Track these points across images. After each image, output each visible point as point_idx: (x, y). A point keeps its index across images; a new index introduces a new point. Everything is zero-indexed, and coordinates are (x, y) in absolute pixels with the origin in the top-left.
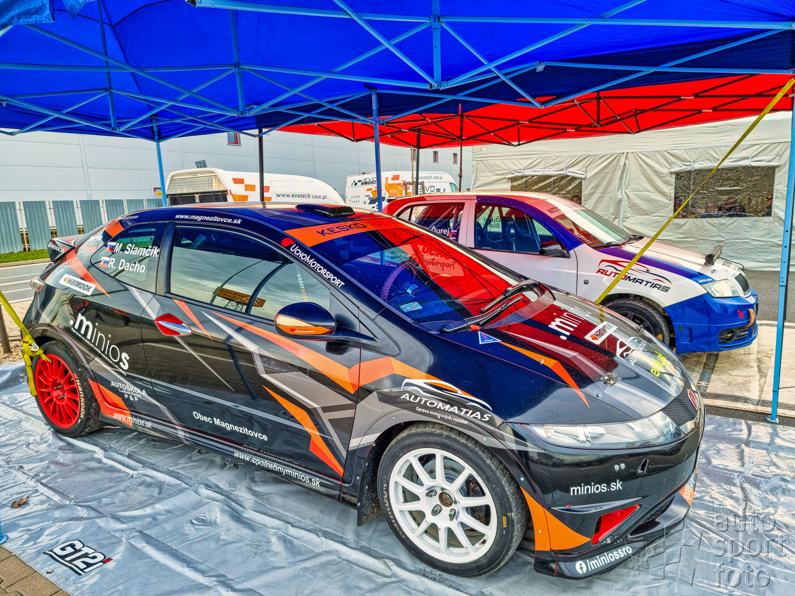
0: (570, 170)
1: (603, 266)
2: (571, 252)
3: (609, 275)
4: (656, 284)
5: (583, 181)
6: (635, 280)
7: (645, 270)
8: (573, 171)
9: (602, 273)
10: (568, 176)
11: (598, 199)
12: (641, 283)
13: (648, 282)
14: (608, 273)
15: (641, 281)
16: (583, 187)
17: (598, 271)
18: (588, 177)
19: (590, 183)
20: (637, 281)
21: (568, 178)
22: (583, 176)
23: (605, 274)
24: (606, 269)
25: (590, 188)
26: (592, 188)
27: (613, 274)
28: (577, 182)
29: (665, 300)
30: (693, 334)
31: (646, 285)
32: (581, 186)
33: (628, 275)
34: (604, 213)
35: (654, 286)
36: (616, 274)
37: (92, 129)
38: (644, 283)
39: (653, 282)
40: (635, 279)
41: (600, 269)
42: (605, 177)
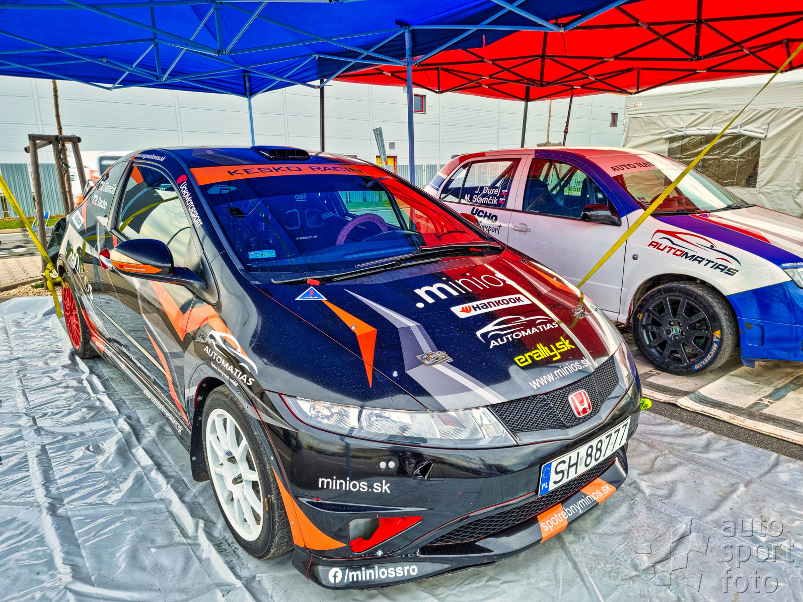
0: (746, 128)
1: (658, 238)
2: (624, 219)
3: (662, 250)
4: (720, 265)
5: (762, 143)
6: (694, 258)
7: (709, 245)
8: (750, 129)
9: (655, 246)
10: (744, 135)
11: (781, 165)
12: (700, 262)
13: (709, 261)
14: (661, 247)
15: (700, 260)
16: (762, 149)
17: (651, 244)
18: (769, 136)
19: (771, 144)
20: (695, 259)
21: (743, 138)
22: (763, 136)
23: (658, 248)
24: (660, 241)
25: (771, 151)
26: (775, 151)
27: (668, 249)
28: (753, 144)
29: (729, 286)
30: (766, 336)
31: (705, 265)
32: (759, 148)
33: (686, 251)
34: (786, 183)
35: (716, 266)
36: (671, 248)
37: (186, 85)
38: (705, 262)
39: (716, 261)
40: (693, 256)
41: (653, 242)
42: (793, 136)
